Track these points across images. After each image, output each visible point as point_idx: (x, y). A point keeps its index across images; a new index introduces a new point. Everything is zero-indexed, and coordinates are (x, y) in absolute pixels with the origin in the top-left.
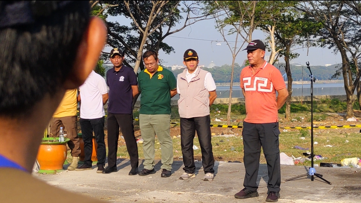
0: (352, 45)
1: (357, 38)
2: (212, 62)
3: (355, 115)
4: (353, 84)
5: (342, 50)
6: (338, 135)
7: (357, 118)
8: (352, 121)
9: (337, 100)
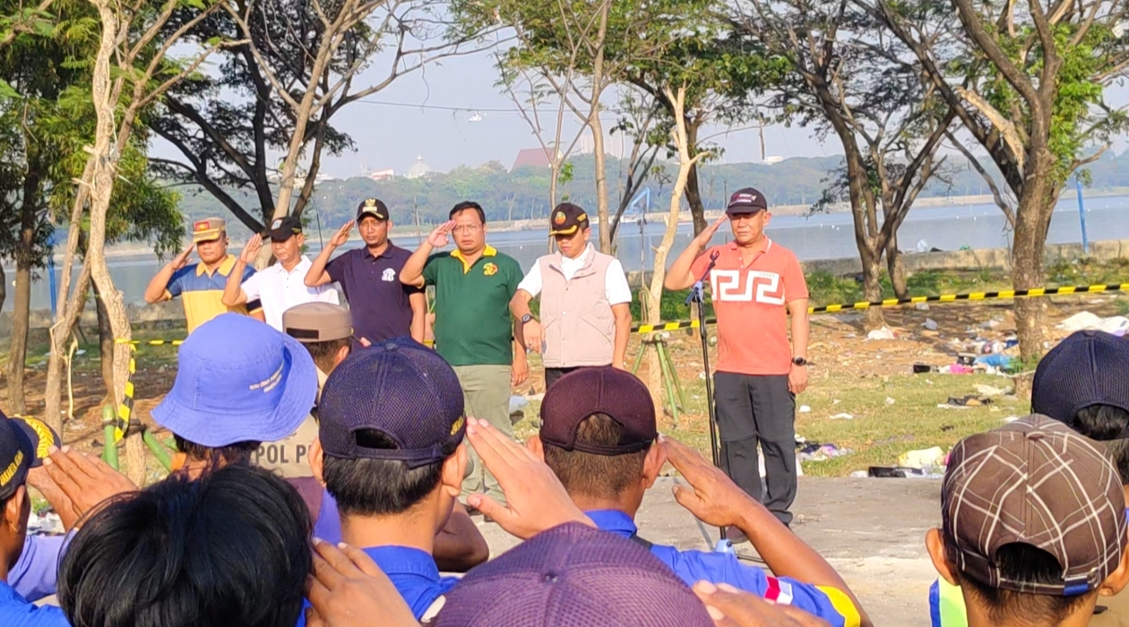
0: (868, 115)
1: (882, 94)
2: (420, 158)
3: (886, 321)
4: (879, 231)
5: (845, 135)
6: (855, 381)
7: (895, 329)
8: (882, 340)
9: (827, 274)
